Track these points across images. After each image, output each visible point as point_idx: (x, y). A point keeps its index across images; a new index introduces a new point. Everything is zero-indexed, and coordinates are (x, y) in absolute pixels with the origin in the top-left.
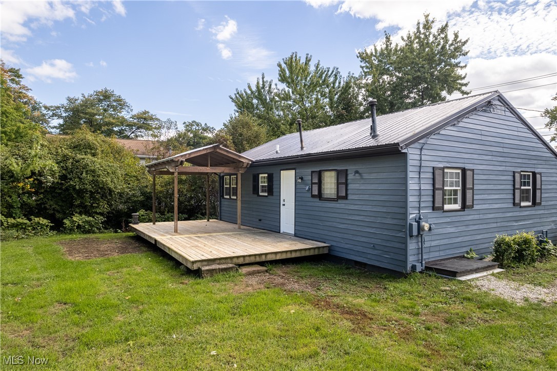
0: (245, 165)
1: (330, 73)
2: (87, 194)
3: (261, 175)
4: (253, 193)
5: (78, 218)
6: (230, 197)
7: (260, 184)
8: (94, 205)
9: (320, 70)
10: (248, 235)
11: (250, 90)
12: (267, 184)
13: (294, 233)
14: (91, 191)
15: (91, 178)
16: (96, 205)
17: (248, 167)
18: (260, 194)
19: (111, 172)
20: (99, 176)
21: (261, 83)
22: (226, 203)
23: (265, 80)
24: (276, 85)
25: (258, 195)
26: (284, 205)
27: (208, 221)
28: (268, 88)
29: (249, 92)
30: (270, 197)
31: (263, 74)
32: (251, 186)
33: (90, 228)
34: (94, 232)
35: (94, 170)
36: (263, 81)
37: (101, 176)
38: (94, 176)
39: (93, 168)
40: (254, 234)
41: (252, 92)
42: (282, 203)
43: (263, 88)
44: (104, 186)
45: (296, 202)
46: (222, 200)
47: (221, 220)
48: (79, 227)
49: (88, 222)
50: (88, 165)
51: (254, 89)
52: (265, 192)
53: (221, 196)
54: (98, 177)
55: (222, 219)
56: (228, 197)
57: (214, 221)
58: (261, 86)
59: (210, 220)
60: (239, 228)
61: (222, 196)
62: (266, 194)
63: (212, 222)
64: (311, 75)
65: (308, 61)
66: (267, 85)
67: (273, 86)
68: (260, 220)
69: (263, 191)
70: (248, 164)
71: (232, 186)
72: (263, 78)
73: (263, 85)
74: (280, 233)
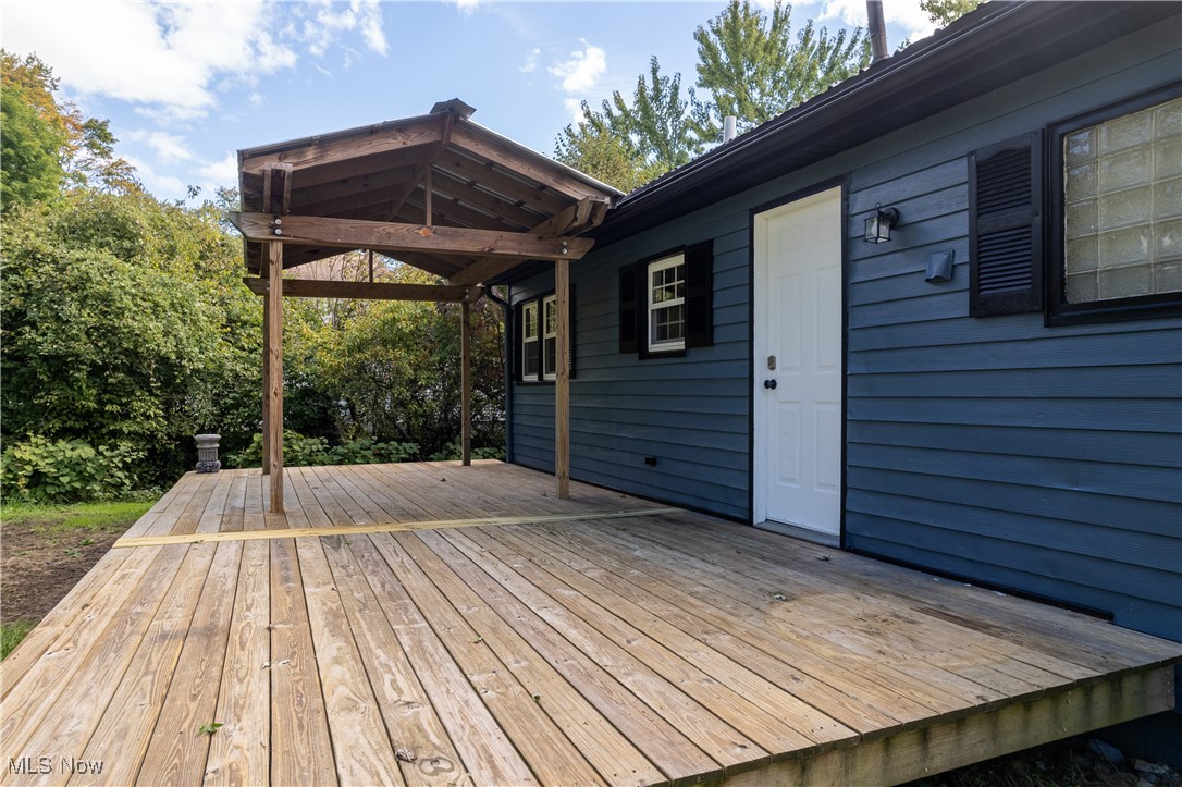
0: (583, 213)
1: (844, 47)
2: (79, 370)
3: (654, 268)
4: (623, 350)
5: (40, 451)
6: (541, 377)
7: (652, 306)
8: (108, 408)
9: (812, 47)
10: (591, 533)
11: (621, 107)
12: (680, 301)
13: (837, 532)
14: (93, 364)
15: (93, 321)
16: (116, 408)
17: (598, 222)
18: (654, 347)
19: (166, 304)
20: (120, 313)
21: (649, 84)
22: (528, 400)
23: (660, 75)
24: (692, 92)
25: (644, 354)
26: (771, 384)
27: (467, 463)
28: (668, 99)
29: (616, 112)
30: (698, 354)
31: (654, 61)
32: (615, 320)
33: (78, 485)
34: (89, 498)
35: (109, 294)
36: (656, 81)
37: (127, 313)
38: (105, 314)
39: (105, 288)
40: (623, 525)
41: (627, 114)
42: (761, 374)
43: (657, 97)
44: (136, 347)
45: (852, 358)
46: (517, 390)
47: (512, 461)
48: (37, 479)
49: (76, 466)
50: (89, 280)
51: (630, 104)
52: (674, 336)
53: (511, 379)
54: (117, 316)
55: (518, 459)
56: (534, 378)
57: (486, 467)
58: (649, 92)
59: (473, 462)
60: (564, 495)
61: (516, 377)
62: (679, 345)
63: (477, 468)
64: (790, 57)
65: (780, 21)
66: (666, 90)
67: (683, 96)
68: (652, 461)
69: (662, 335)
70: (596, 206)
71: (546, 336)
72: (655, 71)
73: (657, 90)
74: (749, 522)
